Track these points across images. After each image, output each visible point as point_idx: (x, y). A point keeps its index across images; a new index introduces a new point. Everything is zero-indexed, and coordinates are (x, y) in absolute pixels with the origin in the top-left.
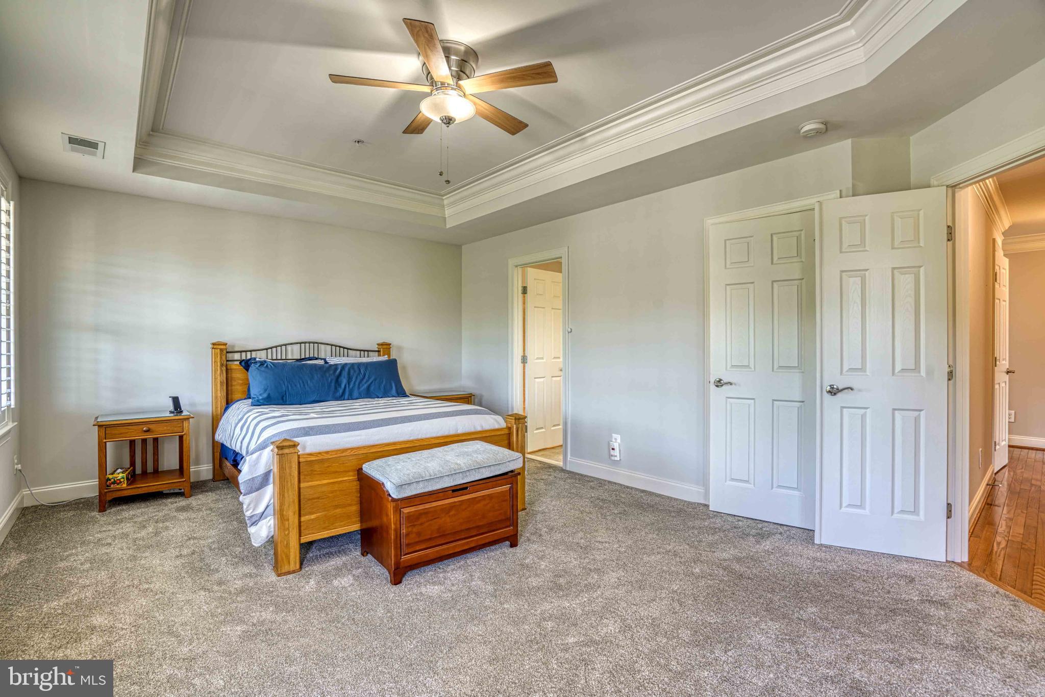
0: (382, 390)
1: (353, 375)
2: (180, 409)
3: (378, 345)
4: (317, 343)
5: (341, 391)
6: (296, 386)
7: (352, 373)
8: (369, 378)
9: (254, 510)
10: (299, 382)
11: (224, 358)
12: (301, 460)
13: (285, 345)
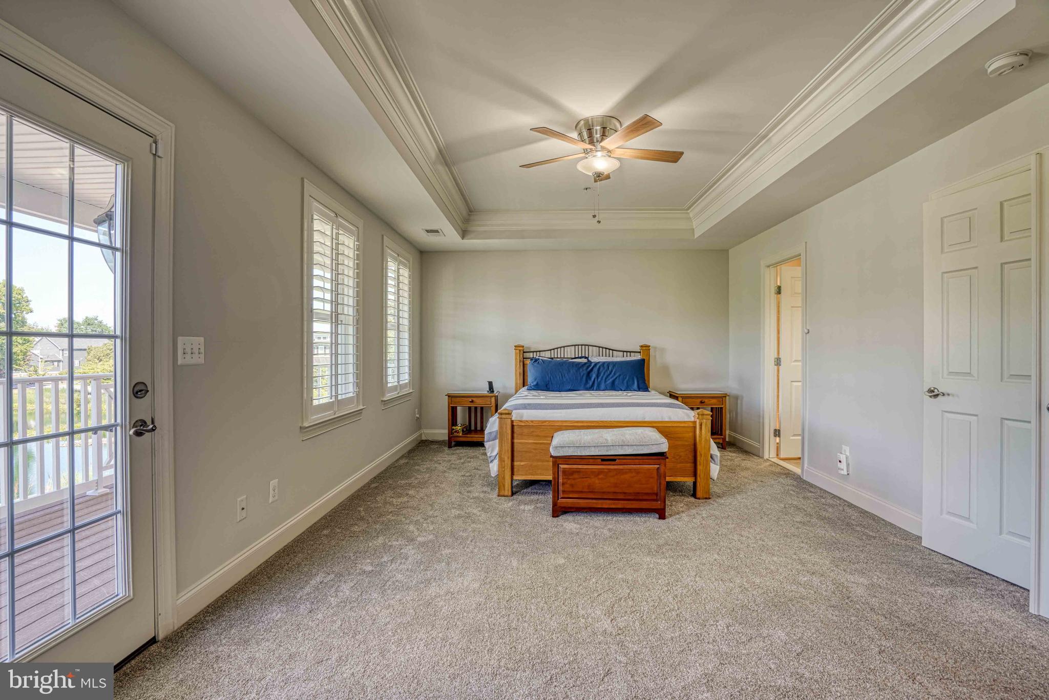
0: (625, 384)
1: (602, 371)
2: (493, 390)
3: (642, 346)
4: (587, 345)
5: (591, 383)
6: (556, 377)
8: (615, 374)
9: (491, 453)
10: (559, 375)
11: (522, 356)
12: (514, 424)
13: (564, 347)
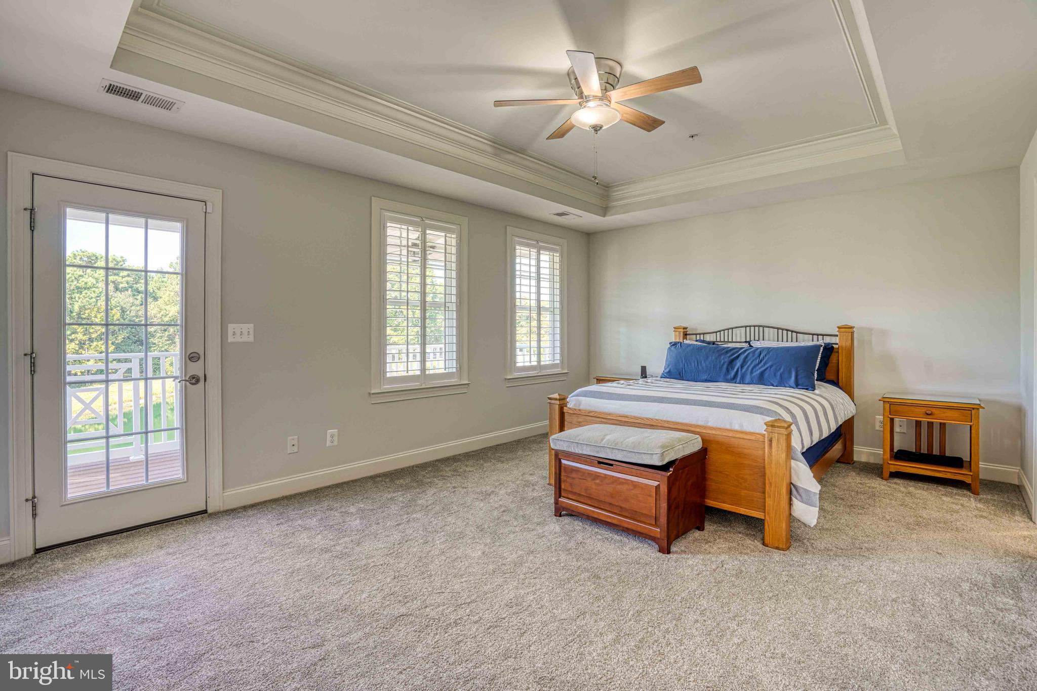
0: (778, 377)
2: (646, 375)
3: (839, 328)
5: (732, 374)
6: (691, 364)
7: (749, 358)
8: (764, 364)
10: (694, 362)
11: (682, 338)
13: (732, 329)
